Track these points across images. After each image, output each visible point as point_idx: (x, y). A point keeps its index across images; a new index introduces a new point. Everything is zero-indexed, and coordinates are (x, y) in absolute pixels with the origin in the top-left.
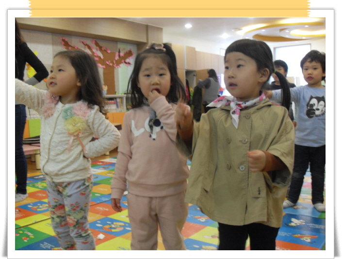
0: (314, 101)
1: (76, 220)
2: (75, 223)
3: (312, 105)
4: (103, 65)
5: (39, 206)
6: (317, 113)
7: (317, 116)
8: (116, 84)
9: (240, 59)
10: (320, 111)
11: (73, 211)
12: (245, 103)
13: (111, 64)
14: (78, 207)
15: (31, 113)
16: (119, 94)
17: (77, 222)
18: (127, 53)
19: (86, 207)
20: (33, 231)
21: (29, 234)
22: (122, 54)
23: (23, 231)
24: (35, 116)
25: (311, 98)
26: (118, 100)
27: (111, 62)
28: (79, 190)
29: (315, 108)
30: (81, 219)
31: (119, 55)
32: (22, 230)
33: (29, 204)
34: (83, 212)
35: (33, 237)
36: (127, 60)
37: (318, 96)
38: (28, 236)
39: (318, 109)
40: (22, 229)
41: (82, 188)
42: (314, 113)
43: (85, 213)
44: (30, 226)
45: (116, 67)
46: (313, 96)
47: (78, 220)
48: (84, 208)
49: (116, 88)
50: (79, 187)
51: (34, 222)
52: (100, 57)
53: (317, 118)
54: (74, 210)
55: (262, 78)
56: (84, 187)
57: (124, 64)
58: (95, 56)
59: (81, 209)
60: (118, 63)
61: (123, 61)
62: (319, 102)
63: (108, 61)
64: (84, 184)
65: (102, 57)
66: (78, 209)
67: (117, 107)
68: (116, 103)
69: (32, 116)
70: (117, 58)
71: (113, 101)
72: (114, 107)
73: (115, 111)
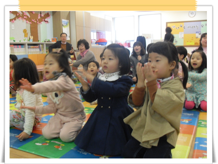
4: (30, 22)
8: (39, 35)
9: (157, 57)
12: (163, 80)
13: (35, 22)
16: (41, 41)
18: (46, 14)
22: (43, 15)
26: (41, 46)
27: (35, 20)
31: (41, 16)
36: (46, 20)
45: (39, 24)
49: (39, 38)
52: (28, 17)
55: (172, 67)
57: (44, 21)
58: (25, 15)
60: (40, 21)
61: (43, 20)
63: (33, 19)
65: (29, 17)
67: (40, 50)
68: (39, 48)
70: (39, 17)
71: (37, 46)
72: (38, 50)
73: (38, 53)
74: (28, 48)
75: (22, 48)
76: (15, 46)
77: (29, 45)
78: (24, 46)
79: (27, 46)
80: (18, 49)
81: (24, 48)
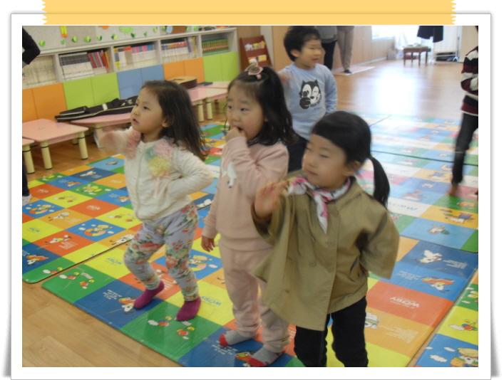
0: (307, 88)
1: (178, 260)
2: (177, 263)
3: (306, 93)
5: (93, 228)
6: (313, 101)
7: (312, 106)
10: (315, 99)
11: (175, 251)
14: (180, 246)
15: (65, 72)
16: (190, 31)
17: (179, 262)
19: (189, 244)
20: (92, 272)
21: (88, 276)
23: (80, 272)
24: (71, 76)
25: (304, 84)
26: (191, 41)
28: (180, 227)
29: (309, 96)
30: (184, 257)
32: (78, 271)
33: (80, 225)
34: (186, 250)
35: (93, 281)
37: (311, 80)
38: (87, 281)
39: (312, 98)
40: (77, 267)
41: (183, 224)
42: (309, 103)
43: (188, 251)
44: (86, 264)
46: (306, 81)
47: (180, 260)
48: (187, 246)
50: (180, 224)
51: (91, 256)
53: (313, 108)
54: (177, 249)
56: (186, 223)
59: (184, 248)
62: (312, 88)
64: (186, 220)
66: (181, 248)
67: (190, 50)
68: (188, 45)
69: (66, 76)
71: (183, 43)
72: (184, 51)
73: (185, 58)
74: (163, 48)
75: (150, 52)
76: (135, 48)
77: (164, 42)
78: (153, 46)
79: (160, 45)
80: (141, 53)
81: (154, 51)
